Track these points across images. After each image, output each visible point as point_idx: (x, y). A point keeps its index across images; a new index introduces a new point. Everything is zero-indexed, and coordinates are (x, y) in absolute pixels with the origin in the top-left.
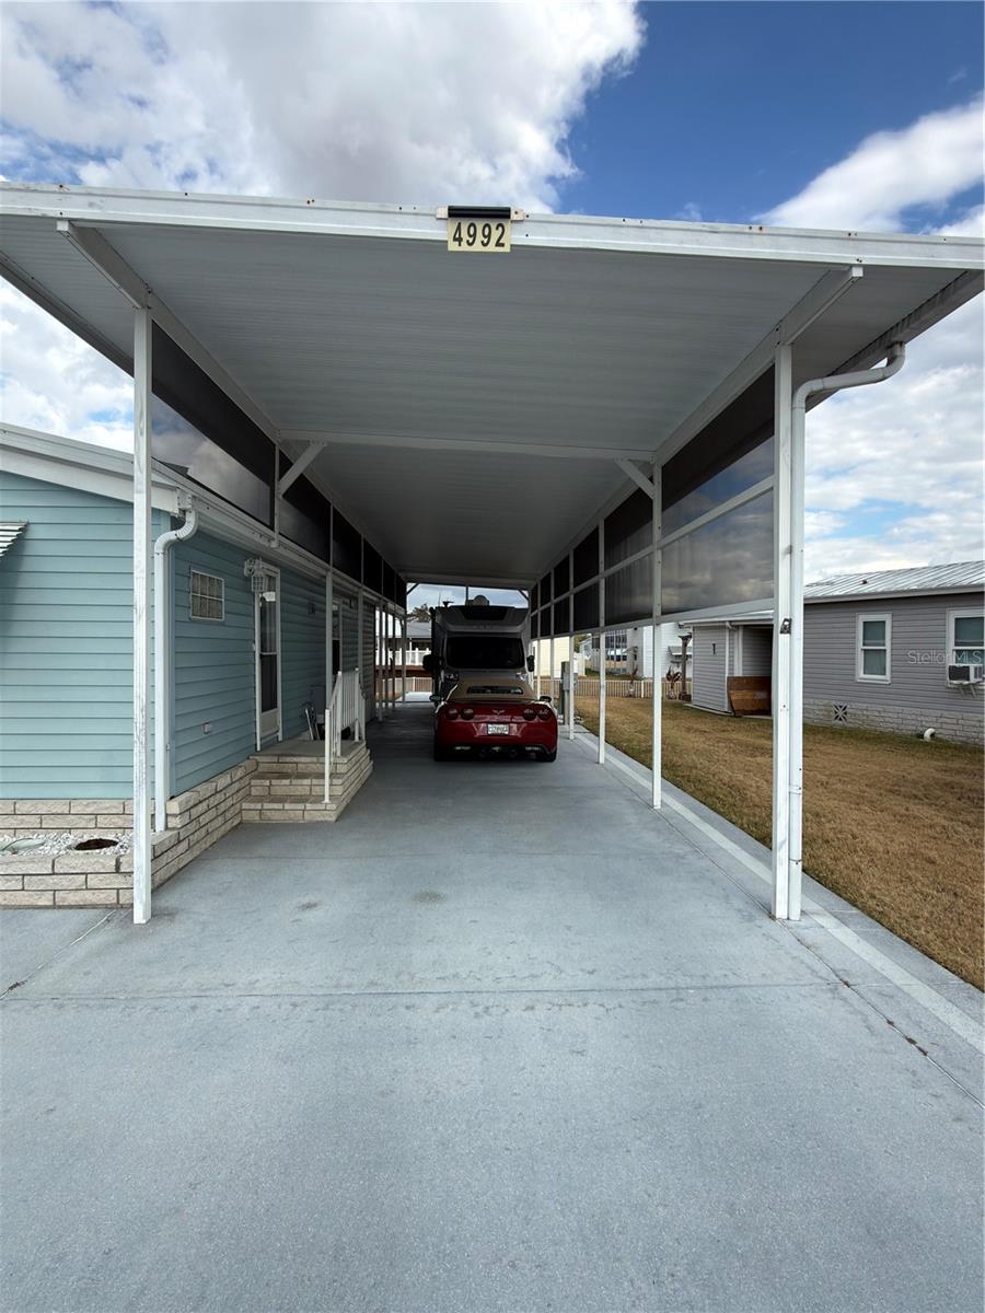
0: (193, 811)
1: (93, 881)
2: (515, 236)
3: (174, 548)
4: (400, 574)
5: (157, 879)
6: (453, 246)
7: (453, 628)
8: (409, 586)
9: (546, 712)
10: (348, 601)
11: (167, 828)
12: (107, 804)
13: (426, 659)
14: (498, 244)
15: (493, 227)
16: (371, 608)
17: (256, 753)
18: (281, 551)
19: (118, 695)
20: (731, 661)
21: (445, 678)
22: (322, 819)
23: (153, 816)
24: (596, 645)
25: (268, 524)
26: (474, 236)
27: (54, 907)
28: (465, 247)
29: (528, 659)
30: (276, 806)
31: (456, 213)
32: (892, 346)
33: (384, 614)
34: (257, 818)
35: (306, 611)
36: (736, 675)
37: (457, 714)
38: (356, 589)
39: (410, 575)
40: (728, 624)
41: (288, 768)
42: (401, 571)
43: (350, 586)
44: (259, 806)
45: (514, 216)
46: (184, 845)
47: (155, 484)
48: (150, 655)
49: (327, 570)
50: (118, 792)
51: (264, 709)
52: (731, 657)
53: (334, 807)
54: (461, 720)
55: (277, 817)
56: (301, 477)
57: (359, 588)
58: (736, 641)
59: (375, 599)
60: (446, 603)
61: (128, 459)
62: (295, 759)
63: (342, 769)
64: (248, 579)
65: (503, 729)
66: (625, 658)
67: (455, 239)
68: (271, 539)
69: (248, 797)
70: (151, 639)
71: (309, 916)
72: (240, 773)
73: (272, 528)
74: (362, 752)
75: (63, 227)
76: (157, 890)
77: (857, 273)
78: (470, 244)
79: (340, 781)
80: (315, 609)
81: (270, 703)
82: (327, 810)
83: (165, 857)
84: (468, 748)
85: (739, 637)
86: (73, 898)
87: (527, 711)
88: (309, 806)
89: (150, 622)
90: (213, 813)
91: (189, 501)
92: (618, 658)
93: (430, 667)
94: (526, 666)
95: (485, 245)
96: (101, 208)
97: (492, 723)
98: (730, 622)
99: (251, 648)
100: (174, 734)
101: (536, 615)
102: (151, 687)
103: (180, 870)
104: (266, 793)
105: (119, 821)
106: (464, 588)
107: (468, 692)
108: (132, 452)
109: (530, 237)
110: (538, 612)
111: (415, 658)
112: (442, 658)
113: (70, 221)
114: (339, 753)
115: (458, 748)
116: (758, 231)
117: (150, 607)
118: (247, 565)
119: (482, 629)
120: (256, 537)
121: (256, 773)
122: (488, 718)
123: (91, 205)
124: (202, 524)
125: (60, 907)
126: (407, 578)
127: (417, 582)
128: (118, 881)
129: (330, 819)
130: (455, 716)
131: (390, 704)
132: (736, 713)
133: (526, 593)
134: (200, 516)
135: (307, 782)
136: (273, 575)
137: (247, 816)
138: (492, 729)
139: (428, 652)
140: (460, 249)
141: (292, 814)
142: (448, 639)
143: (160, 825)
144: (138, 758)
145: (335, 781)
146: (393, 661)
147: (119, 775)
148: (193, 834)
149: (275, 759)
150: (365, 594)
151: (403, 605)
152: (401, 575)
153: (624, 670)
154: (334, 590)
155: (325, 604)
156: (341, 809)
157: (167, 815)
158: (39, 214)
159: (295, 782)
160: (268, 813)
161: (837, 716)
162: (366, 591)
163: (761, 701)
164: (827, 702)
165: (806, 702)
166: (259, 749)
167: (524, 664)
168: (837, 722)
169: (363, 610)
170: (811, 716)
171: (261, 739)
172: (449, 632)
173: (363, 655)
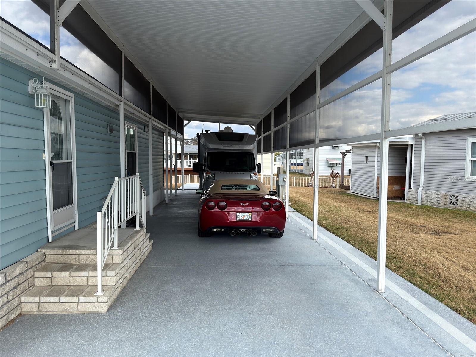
7: (211, 146)
8: (186, 122)
9: (277, 204)
10: (143, 127)
13: (194, 165)
17: (47, 245)
21: (206, 177)
24: (285, 158)
29: (258, 165)
30: (52, 299)
33: (169, 138)
34: (36, 310)
35: (104, 130)
37: (214, 206)
38: (147, 119)
39: (185, 115)
41: (72, 260)
42: (179, 112)
43: (143, 117)
44: (37, 299)
49: (120, 101)
51: (56, 206)
53: (105, 299)
54: (218, 210)
57: (150, 118)
59: (162, 127)
60: (207, 131)
63: (118, 259)
65: (247, 217)
66: (302, 164)
68: (51, 61)
69: (30, 289)
79: (113, 273)
80: (113, 130)
81: (62, 201)
84: (222, 230)
87: (264, 204)
88: (82, 299)
92: (298, 164)
93: (197, 169)
94: (257, 170)
97: (239, 212)
101: (261, 139)
104: (47, 287)
106: (218, 124)
107: (222, 189)
110: (262, 137)
111: (188, 164)
112: (205, 165)
114: (115, 245)
115: (216, 230)
118: (31, 83)
119: (228, 147)
121: (43, 264)
122: (236, 209)
126: (184, 117)
127: (190, 120)
130: (213, 208)
131: (173, 191)
133: (253, 127)
135: (84, 273)
137: (27, 308)
138: (240, 217)
139: (197, 161)
141: (67, 306)
142: (208, 153)
145: (108, 272)
146: (175, 166)
149: (60, 252)
150: (153, 123)
151: (182, 133)
152: (180, 115)
153: (302, 171)
154: (127, 118)
156: (111, 301)
159: (74, 274)
160: (46, 305)
161: (452, 202)
162: (154, 121)
163: (395, 191)
164: (444, 193)
165: (429, 192)
166: (50, 241)
167: (255, 169)
168: (451, 205)
169: (153, 133)
170: (433, 201)
171: (53, 232)
172: (209, 149)
173: (153, 162)
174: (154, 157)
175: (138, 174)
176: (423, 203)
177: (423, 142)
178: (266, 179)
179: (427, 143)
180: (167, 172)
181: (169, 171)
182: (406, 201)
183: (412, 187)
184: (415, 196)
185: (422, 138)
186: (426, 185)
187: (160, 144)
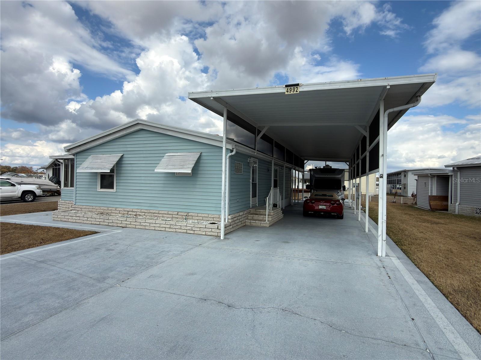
0: (234, 219)
1: (213, 230)
2: (300, 89)
3: (231, 157)
4: (302, 158)
5: (226, 232)
6: (286, 93)
7: (317, 176)
8: (305, 162)
9: (339, 203)
10: (281, 167)
11: (228, 222)
12: (216, 215)
13: (307, 186)
14: (296, 91)
15: (295, 88)
16: (290, 169)
18: (258, 155)
19: (218, 191)
20: (431, 189)
21: (313, 192)
22: (265, 226)
23: (225, 219)
25: (254, 148)
26: (291, 90)
27: (205, 235)
28: (289, 93)
30: (254, 222)
31: (286, 86)
32: (417, 97)
33: (294, 171)
34: (249, 224)
35: (266, 171)
36: (433, 195)
37: (309, 202)
38: (283, 164)
39: (306, 158)
40: (429, 175)
41: (258, 213)
42: (301, 157)
43: (281, 163)
44: (250, 221)
45: (300, 85)
46: (231, 227)
47: (227, 143)
48: (225, 182)
49: (272, 159)
50: (218, 213)
51: (252, 197)
52: (432, 188)
54: (311, 204)
55: (254, 224)
56: (264, 134)
58: (433, 182)
59: (291, 166)
60: (316, 167)
61: (222, 138)
62: (259, 210)
63: (272, 214)
64: (249, 163)
65: (324, 207)
66: (400, 189)
67: (287, 92)
68: (255, 152)
69: (247, 219)
70: (225, 178)
71: (257, 242)
72: (245, 212)
73: (255, 150)
74: (279, 210)
75: (212, 98)
76: (225, 235)
77: (388, 87)
78: (290, 92)
79: (271, 217)
80: (269, 170)
81: (254, 196)
82: (267, 223)
83: (227, 228)
84: (312, 213)
85: (435, 180)
86: (209, 234)
87: (332, 202)
88: (262, 222)
89: (226, 174)
90: (238, 221)
91: (234, 146)
92: (398, 188)
94: (342, 189)
95: (293, 92)
96: (218, 94)
97: (321, 205)
98: (430, 174)
99: (250, 180)
100: (230, 200)
102: (225, 189)
103: (230, 232)
104: (252, 218)
105: (218, 220)
106: (325, 162)
107: (315, 196)
108: (223, 136)
109: (304, 89)
112: (313, 185)
113: (213, 97)
114: (271, 209)
115: (310, 212)
116: (360, 81)
117: (226, 171)
118: (249, 159)
119: (326, 176)
120: (251, 152)
121: (250, 213)
122: (319, 204)
123: (217, 94)
124: (237, 151)
125: (207, 235)
126: (304, 158)
127: (308, 160)
128: (218, 231)
129: (267, 226)
130: (309, 203)
132: (433, 210)
133: (348, 164)
134: (236, 149)
135: (262, 216)
136: (256, 161)
137: (247, 223)
138: (320, 207)
139: (308, 184)
140: (288, 93)
141: (258, 224)
142: (315, 179)
143: (226, 221)
144: (222, 198)
145: (269, 217)
146: (298, 187)
147: (218, 209)
148: (234, 224)
149: (255, 210)
150: (286, 165)
151: (303, 168)
153: (400, 193)
154: (275, 164)
155: (272, 168)
156: (270, 224)
157: (228, 219)
158: (208, 97)
159: (259, 216)
160: (252, 223)
161: (477, 212)
162: (286, 164)
163: (444, 205)
164: (472, 206)
165: (463, 206)
166: (251, 207)
167: (341, 188)
168: (477, 215)
169: (286, 170)
170: (465, 212)
171: (252, 205)
172: (315, 177)
173: (285, 184)
174: (286, 181)
175: (278, 187)
176: (459, 213)
177: (459, 174)
178: (363, 197)
179: (461, 174)
180: (292, 191)
181: (294, 190)
182: (449, 212)
183: (453, 203)
184: (454, 209)
185: (457, 171)
186: (461, 201)
187: (290, 175)
